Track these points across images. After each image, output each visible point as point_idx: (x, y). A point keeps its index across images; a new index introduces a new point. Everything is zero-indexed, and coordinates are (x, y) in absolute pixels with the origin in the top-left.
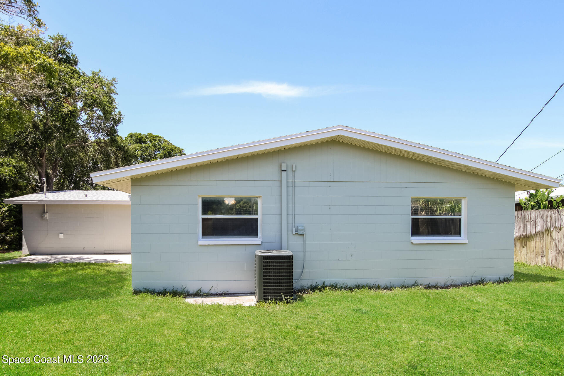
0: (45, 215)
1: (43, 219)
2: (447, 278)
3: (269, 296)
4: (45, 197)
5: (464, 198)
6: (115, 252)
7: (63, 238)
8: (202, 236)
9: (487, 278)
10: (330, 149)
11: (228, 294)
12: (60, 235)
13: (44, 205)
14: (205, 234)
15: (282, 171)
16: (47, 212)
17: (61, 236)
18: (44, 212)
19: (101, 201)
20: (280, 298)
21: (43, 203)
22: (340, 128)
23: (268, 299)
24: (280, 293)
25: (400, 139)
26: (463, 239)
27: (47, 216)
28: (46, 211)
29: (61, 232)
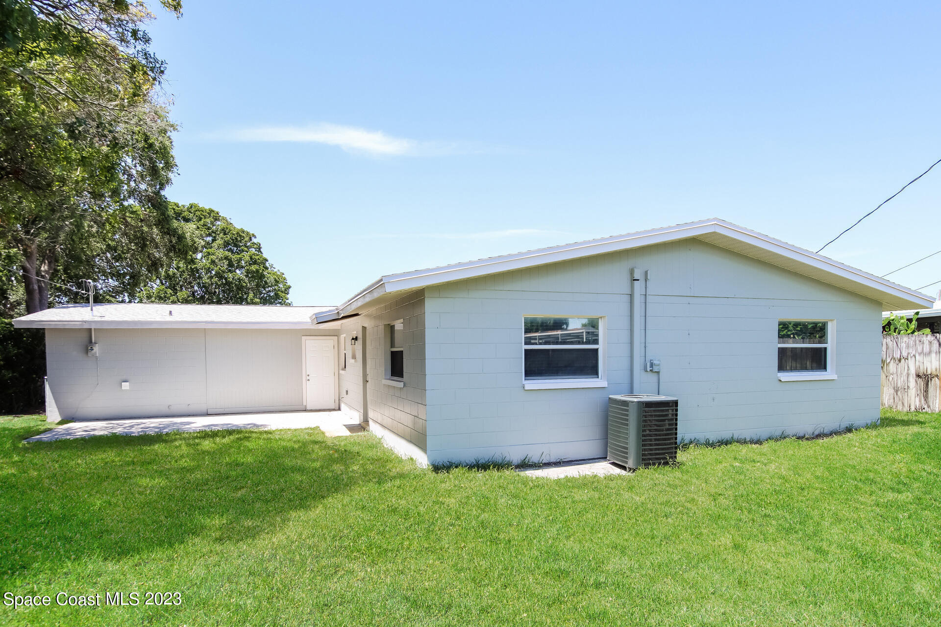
0: (94, 348)
1: (90, 354)
2: (815, 425)
3: (650, 459)
4: (93, 314)
5: (831, 320)
6: (227, 411)
7: (128, 388)
8: (525, 376)
9: (857, 423)
10: (690, 250)
11: (564, 462)
12: (123, 383)
13: (90, 330)
14: (530, 372)
15: (634, 280)
16: (95, 343)
17: (125, 386)
18: (91, 341)
19: (206, 322)
20: (666, 461)
21: (86, 326)
22: (715, 222)
23: (650, 464)
24: (664, 454)
25: (780, 241)
26: (829, 374)
27: (96, 349)
28: (93, 341)
29: (124, 378)
